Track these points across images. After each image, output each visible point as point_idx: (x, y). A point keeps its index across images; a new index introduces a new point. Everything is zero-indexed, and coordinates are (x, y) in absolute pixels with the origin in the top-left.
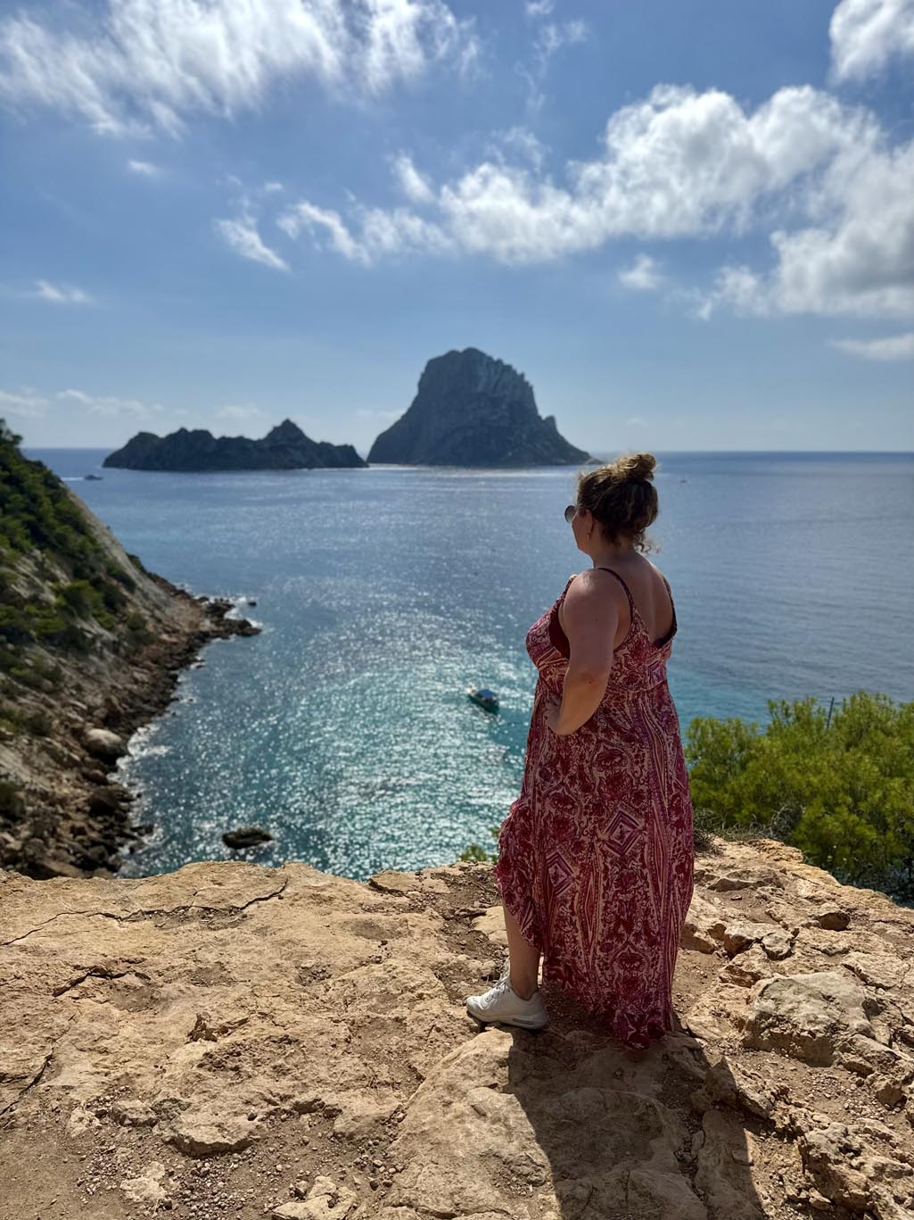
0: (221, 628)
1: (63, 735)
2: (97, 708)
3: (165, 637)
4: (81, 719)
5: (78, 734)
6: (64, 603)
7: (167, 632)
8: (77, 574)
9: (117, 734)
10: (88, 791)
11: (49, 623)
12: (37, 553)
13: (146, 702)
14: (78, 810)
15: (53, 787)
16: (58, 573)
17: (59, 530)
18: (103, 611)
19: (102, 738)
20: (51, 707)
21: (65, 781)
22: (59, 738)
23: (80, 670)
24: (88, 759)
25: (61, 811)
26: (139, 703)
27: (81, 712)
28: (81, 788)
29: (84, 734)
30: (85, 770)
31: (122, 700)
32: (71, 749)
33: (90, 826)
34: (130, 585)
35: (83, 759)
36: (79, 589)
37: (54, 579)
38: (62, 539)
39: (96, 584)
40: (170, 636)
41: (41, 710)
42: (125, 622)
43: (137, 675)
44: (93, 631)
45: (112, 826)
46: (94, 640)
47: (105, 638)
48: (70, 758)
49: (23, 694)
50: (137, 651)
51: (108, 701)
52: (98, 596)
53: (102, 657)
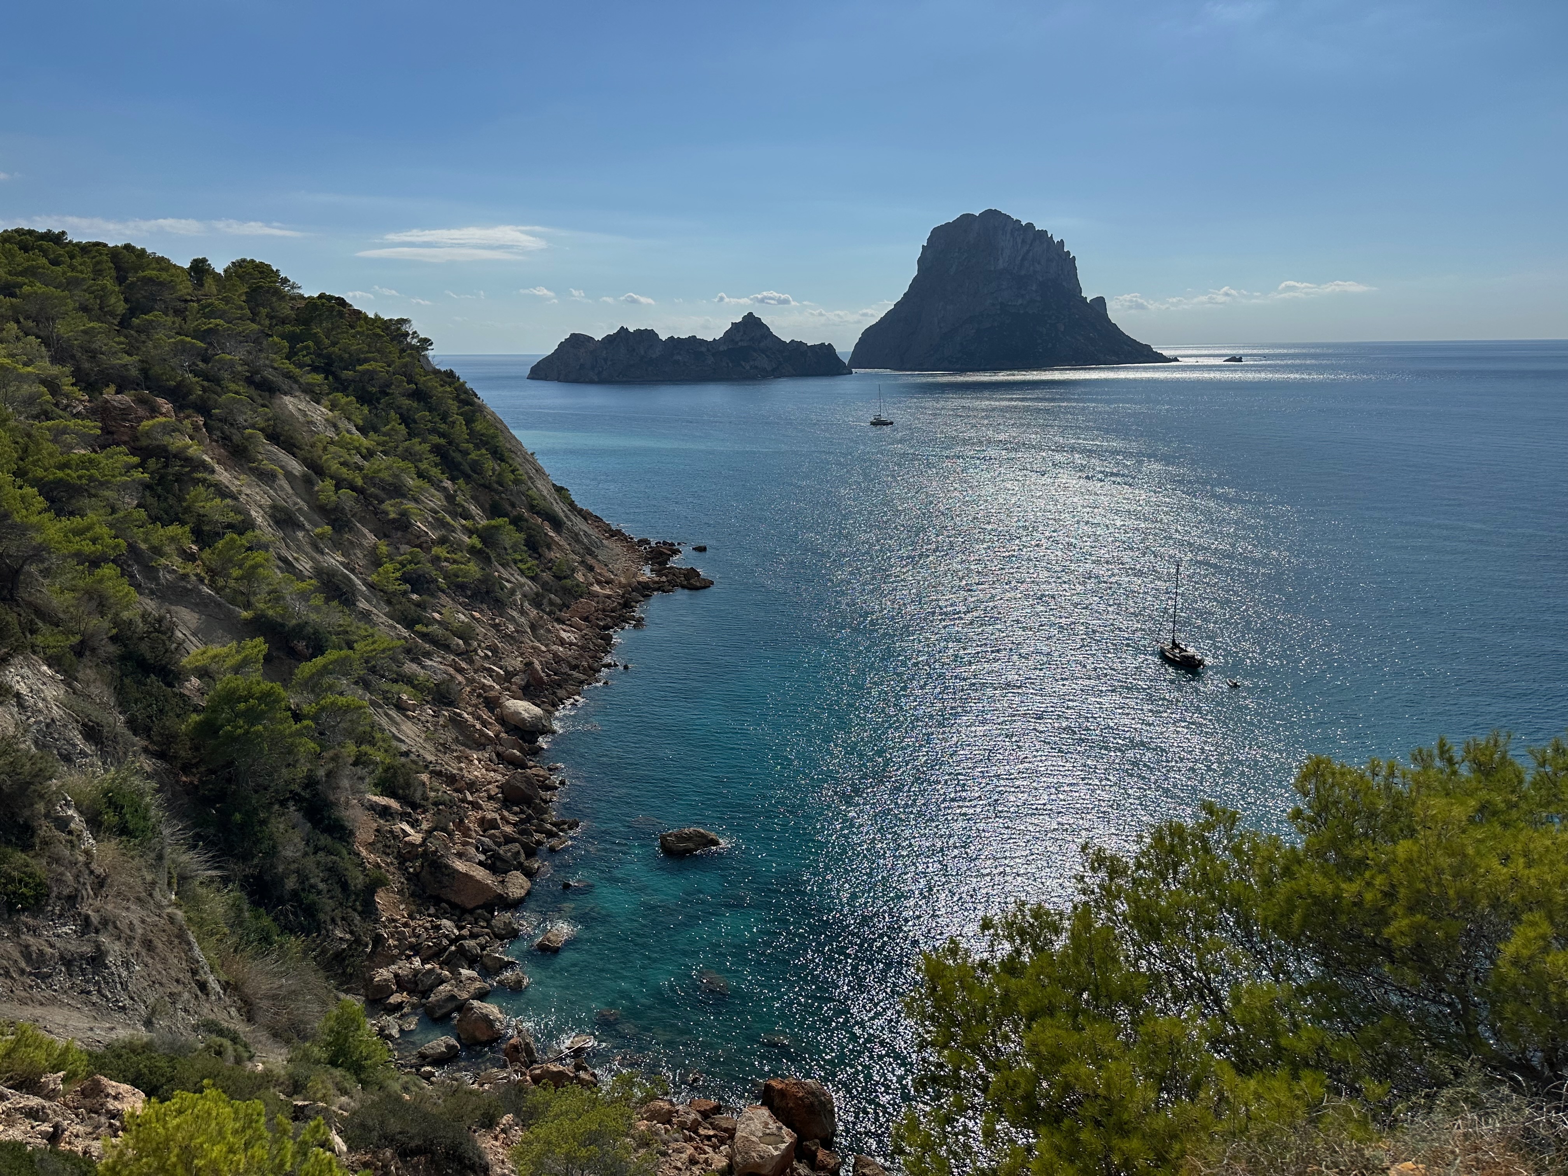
0: (664, 579)
1: (476, 706)
2: (515, 673)
3: (596, 588)
4: (497, 687)
5: (492, 704)
6: (479, 545)
7: (599, 583)
8: (494, 511)
9: (538, 706)
10: (504, 775)
11: (461, 570)
12: (448, 484)
13: (575, 667)
14: (490, 798)
15: (461, 769)
16: (473, 509)
17: (473, 456)
18: (525, 556)
19: (521, 710)
20: (460, 670)
21: (476, 762)
22: (470, 709)
23: (496, 626)
24: (503, 735)
25: (470, 798)
26: (565, 669)
27: (498, 679)
28: (495, 771)
29: (500, 705)
30: (500, 748)
31: (546, 665)
32: (484, 723)
33: (503, 818)
34: (557, 524)
35: (497, 736)
36: (496, 528)
37: (467, 516)
38: (476, 467)
39: (517, 521)
40: (602, 588)
41: (450, 675)
42: (550, 569)
43: (564, 635)
44: (513, 580)
45: (529, 819)
46: (513, 592)
47: (527, 588)
48: (483, 734)
49: (428, 655)
50: (564, 605)
51: (529, 664)
52: (520, 537)
53: (523, 612)
